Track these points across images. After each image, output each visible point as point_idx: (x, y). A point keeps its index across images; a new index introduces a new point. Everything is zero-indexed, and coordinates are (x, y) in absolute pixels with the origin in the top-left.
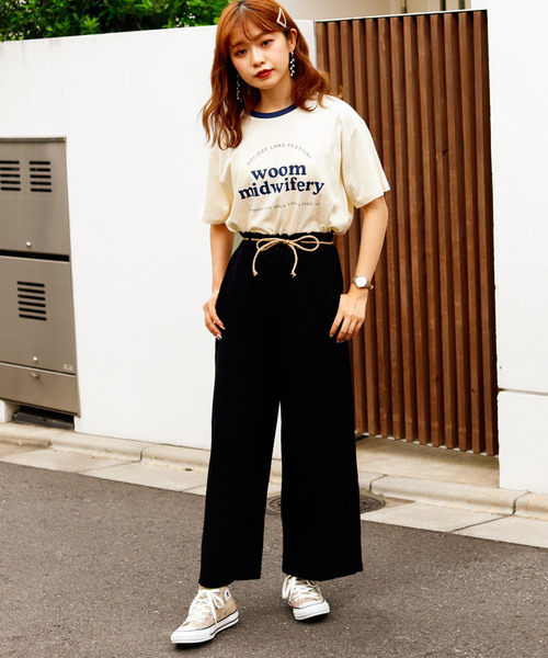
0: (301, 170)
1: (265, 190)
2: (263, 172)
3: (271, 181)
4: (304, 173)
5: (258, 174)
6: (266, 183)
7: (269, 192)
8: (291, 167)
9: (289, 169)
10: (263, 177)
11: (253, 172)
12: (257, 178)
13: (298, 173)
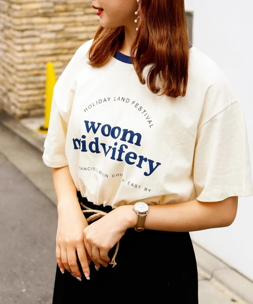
0: (135, 139)
1: (94, 147)
2: (96, 126)
3: (102, 139)
4: (138, 144)
5: (91, 127)
6: (97, 139)
7: (97, 151)
8: (126, 132)
9: (122, 132)
10: (95, 131)
11: (87, 122)
12: (88, 130)
13: (131, 141)
